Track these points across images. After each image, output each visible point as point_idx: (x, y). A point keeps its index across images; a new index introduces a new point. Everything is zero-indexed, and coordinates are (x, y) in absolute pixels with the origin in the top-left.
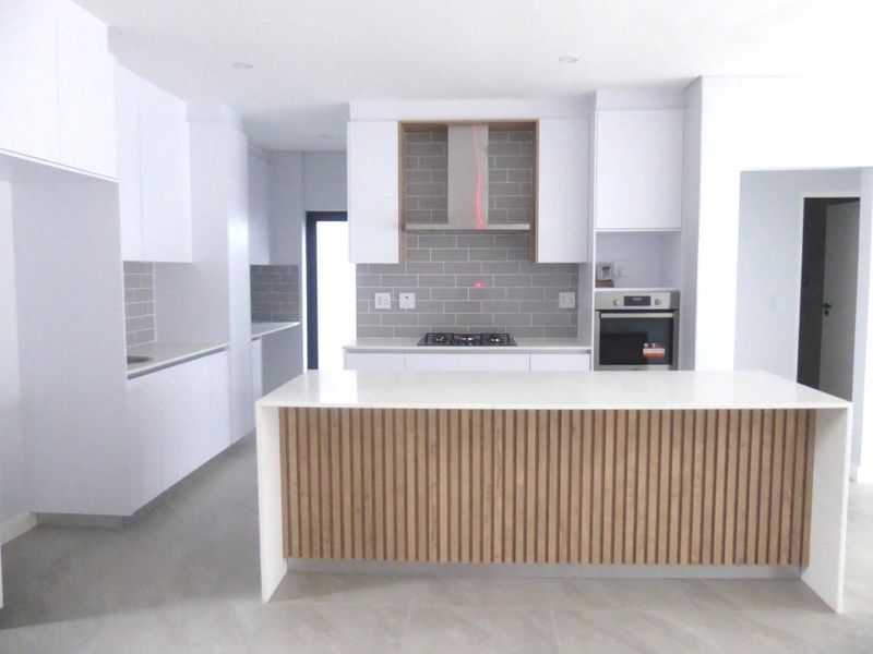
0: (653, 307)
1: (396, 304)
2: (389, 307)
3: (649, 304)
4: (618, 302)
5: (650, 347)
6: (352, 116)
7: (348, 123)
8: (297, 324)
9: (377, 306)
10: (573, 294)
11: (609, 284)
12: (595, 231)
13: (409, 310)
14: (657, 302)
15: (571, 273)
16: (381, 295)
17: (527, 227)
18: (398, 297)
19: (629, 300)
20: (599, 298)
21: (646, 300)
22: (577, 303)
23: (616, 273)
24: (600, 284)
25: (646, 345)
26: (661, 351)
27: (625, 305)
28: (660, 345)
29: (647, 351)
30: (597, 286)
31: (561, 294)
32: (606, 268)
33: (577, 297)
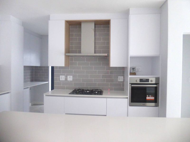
0: (150, 82)
1: (66, 79)
2: (64, 80)
3: (149, 82)
4: (137, 81)
5: (149, 96)
6: (51, 19)
7: (49, 21)
8: (48, 82)
9: (61, 80)
10: (123, 77)
11: (134, 74)
12: (129, 56)
13: (70, 81)
14: (151, 81)
15: (122, 70)
16: (62, 76)
17: (106, 55)
18: (67, 77)
19: (141, 80)
20: (131, 79)
21: (147, 80)
22: (124, 80)
23: (137, 70)
24: (131, 74)
25: (147, 96)
26: (153, 98)
27: (140, 82)
28: (152, 96)
29: (148, 98)
30: (130, 75)
31: (119, 77)
32: (133, 69)
33: (124, 78)
